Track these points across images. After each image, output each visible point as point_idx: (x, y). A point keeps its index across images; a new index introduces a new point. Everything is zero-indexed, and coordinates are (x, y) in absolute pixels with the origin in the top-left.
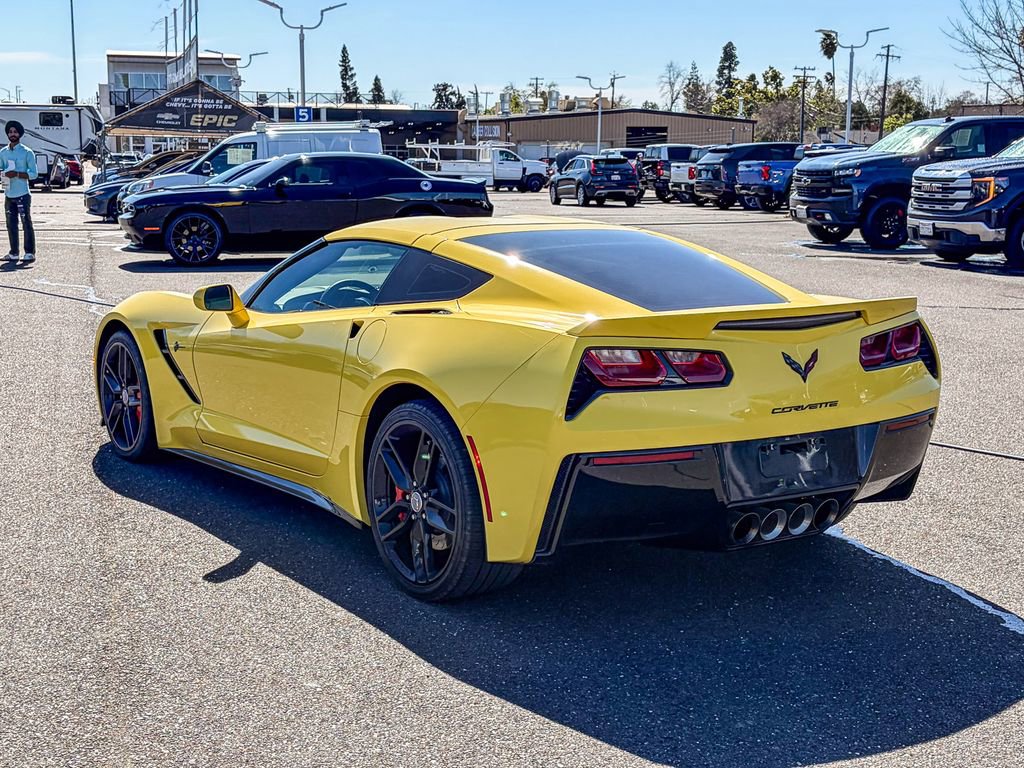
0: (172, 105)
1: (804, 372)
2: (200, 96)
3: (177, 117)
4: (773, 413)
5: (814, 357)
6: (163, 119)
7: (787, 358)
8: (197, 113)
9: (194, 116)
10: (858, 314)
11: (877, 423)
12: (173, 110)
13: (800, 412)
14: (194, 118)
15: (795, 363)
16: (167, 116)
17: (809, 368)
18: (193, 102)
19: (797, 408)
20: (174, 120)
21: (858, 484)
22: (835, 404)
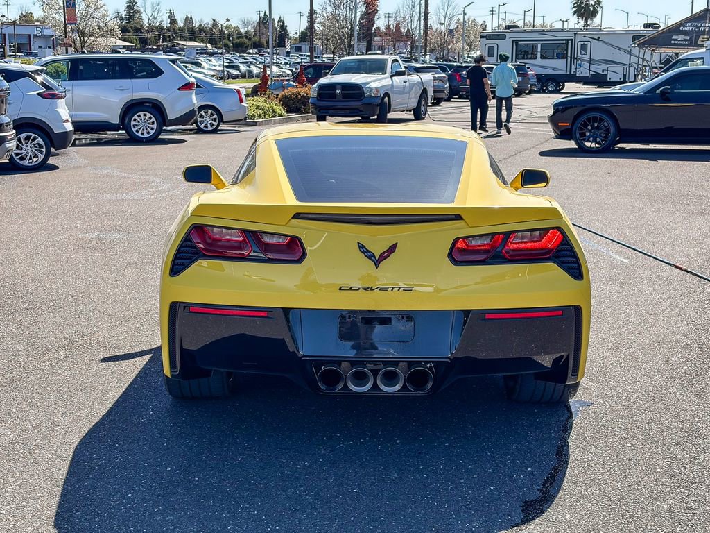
0: (685, 28)
1: (377, 263)
2: (707, 21)
3: (688, 38)
4: (340, 289)
5: (392, 249)
6: (676, 40)
7: (362, 248)
8: (704, 35)
9: (701, 37)
10: (458, 217)
11: (471, 310)
12: (685, 33)
13: (368, 292)
14: (701, 39)
15: (369, 251)
16: (680, 37)
17: (383, 257)
18: (701, 26)
20: (685, 40)
21: (448, 358)
22: (409, 289)
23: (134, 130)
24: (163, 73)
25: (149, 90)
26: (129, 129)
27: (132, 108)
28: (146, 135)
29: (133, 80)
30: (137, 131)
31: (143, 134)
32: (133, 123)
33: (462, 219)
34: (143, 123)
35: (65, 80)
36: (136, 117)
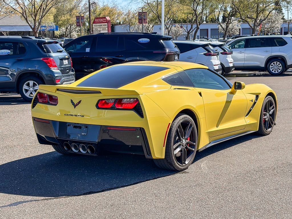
1: (75, 106)
4: (65, 115)
5: (80, 102)
7: (72, 101)
15: (73, 102)
17: (77, 105)
19: (71, 115)
21: (96, 142)
22: (83, 116)
23: (271, 70)
24: (287, 43)
25: (280, 52)
26: (269, 69)
27: (271, 60)
28: (277, 72)
29: (272, 47)
30: (273, 70)
31: (275, 72)
32: (271, 66)
33: (101, 93)
34: (275, 67)
35: (242, 48)
36: (272, 64)
